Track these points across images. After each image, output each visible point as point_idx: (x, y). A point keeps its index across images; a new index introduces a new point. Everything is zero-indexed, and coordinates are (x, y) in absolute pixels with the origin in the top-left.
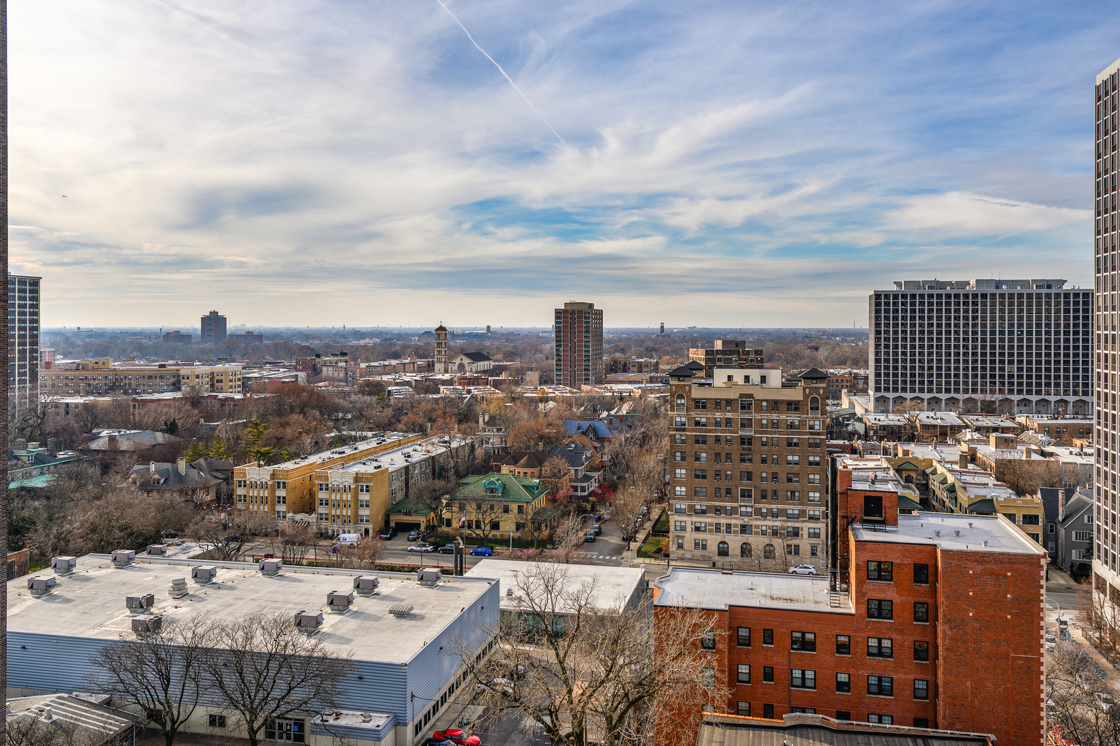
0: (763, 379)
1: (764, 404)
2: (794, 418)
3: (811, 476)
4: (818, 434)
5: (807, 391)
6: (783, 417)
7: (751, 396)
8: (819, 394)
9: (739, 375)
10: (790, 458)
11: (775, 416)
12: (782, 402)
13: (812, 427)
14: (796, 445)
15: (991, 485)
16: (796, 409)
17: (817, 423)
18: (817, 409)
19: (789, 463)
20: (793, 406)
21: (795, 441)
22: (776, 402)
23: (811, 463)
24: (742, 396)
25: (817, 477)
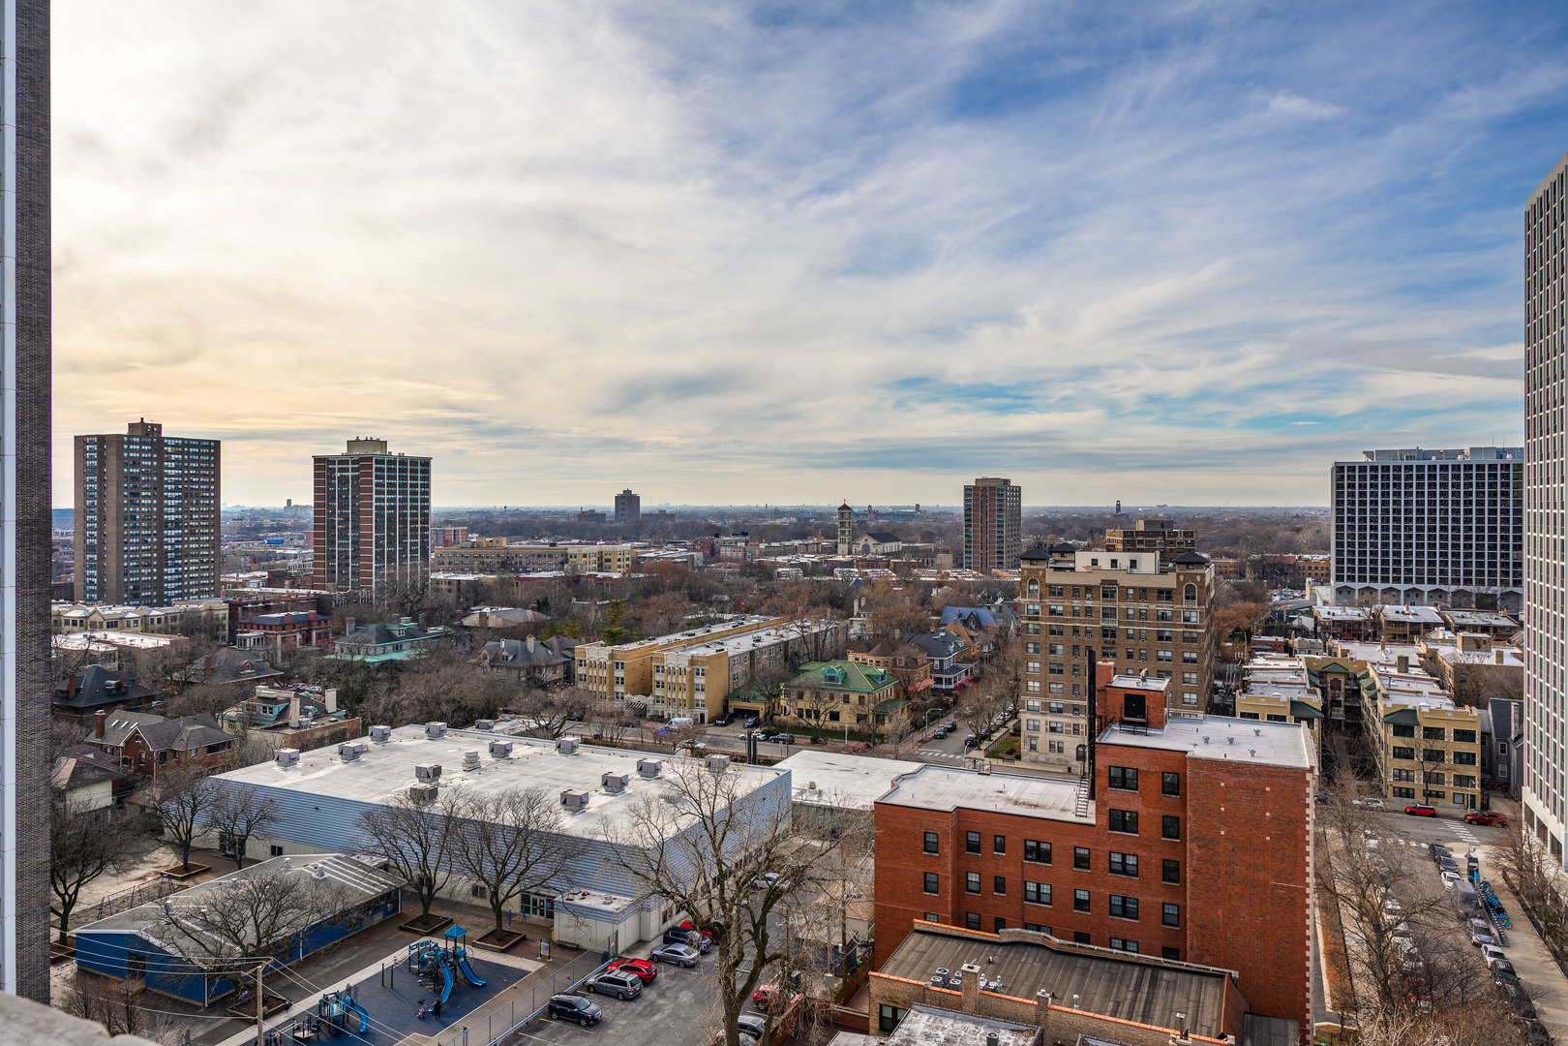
0: (1133, 564)
1: (1131, 591)
2: (1166, 607)
3: (1187, 675)
4: (1195, 627)
5: (1182, 578)
6: (1153, 607)
7: (1115, 582)
8: (1196, 582)
9: (1104, 559)
10: (1161, 654)
11: (1143, 606)
12: (1152, 589)
13: (1187, 619)
14: (1168, 638)
15: (1426, 693)
16: (1169, 598)
17: (1194, 614)
18: (1194, 598)
19: (1160, 659)
20: (1166, 594)
21: (1167, 634)
22: (1144, 590)
23: (1186, 660)
24: (1104, 582)
25: (1194, 676)
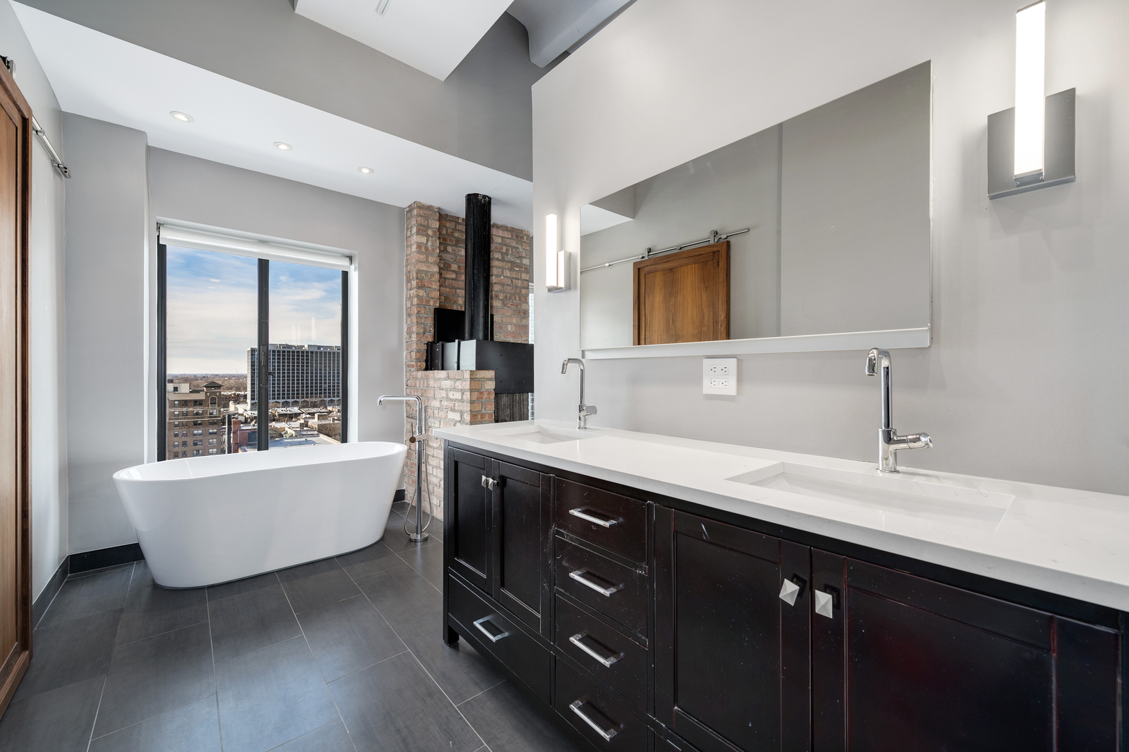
0: (176, 389)
1: (177, 402)
2: (199, 410)
3: (211, 441)
4: (216, 417)
5: (208, 394)
6: (191, 409)
8: (216, 396)
10: (195, 432)
11: (184, 409)
12: (190, 401)
13: (211, 414)
14: (200, 424)
16: (201, 404)
17: (215, 411)
18: (215, 403)
19: (195, 435)
20: (197, 403)
21: (199, 422)
22: (186, 401)
23: (211, 434)
25: (215, 440)
